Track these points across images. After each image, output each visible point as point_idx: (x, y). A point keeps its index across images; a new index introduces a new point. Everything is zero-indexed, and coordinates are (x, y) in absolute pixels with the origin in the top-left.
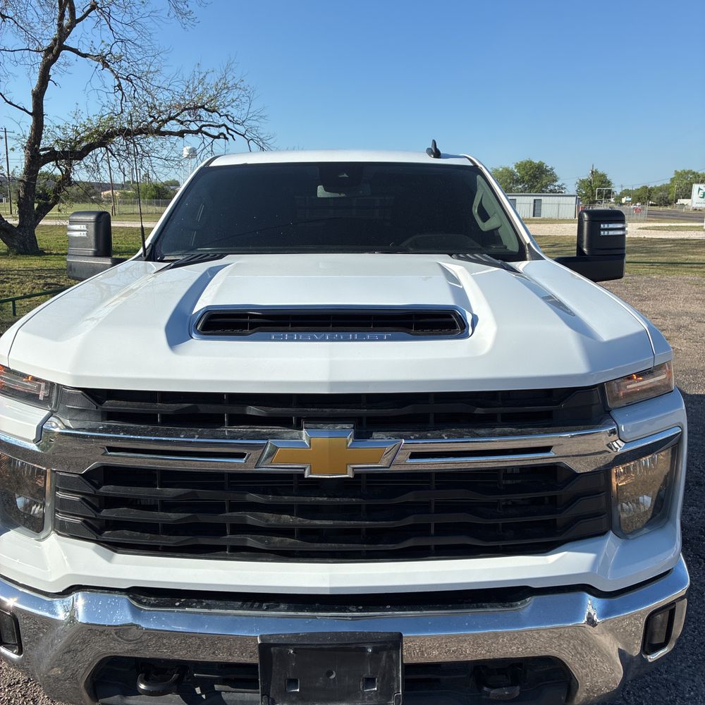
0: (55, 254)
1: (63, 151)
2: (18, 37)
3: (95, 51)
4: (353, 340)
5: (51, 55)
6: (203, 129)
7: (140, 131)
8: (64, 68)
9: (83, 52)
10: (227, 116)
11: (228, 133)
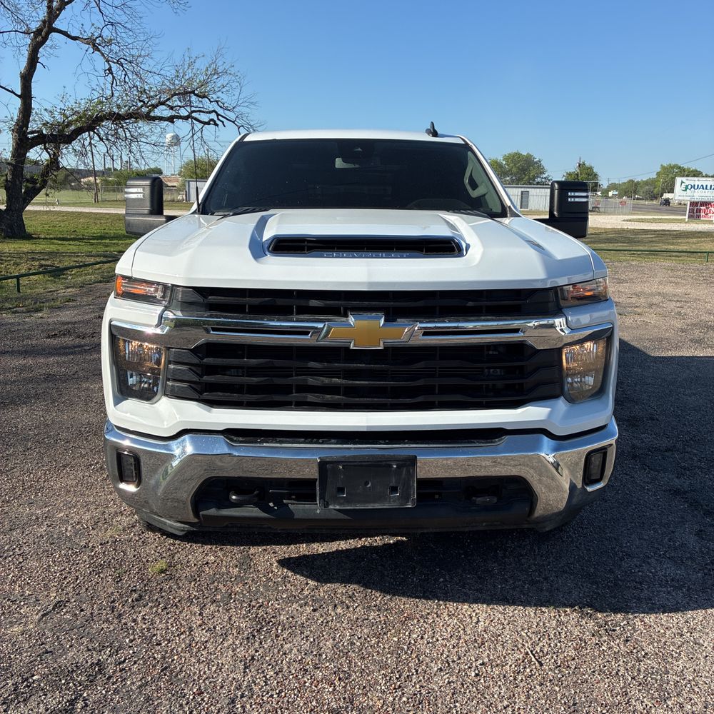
0: (43, 239)
1: (52, 135)
2: (4, 18)
3: (85, 34)
4: (382, 257)
5: (40, 37)
6: (194, 115)
7: (129, 116)
8: (51, 51)
9: (73, 35)
10: (217, 102)
11: (218, 119)
